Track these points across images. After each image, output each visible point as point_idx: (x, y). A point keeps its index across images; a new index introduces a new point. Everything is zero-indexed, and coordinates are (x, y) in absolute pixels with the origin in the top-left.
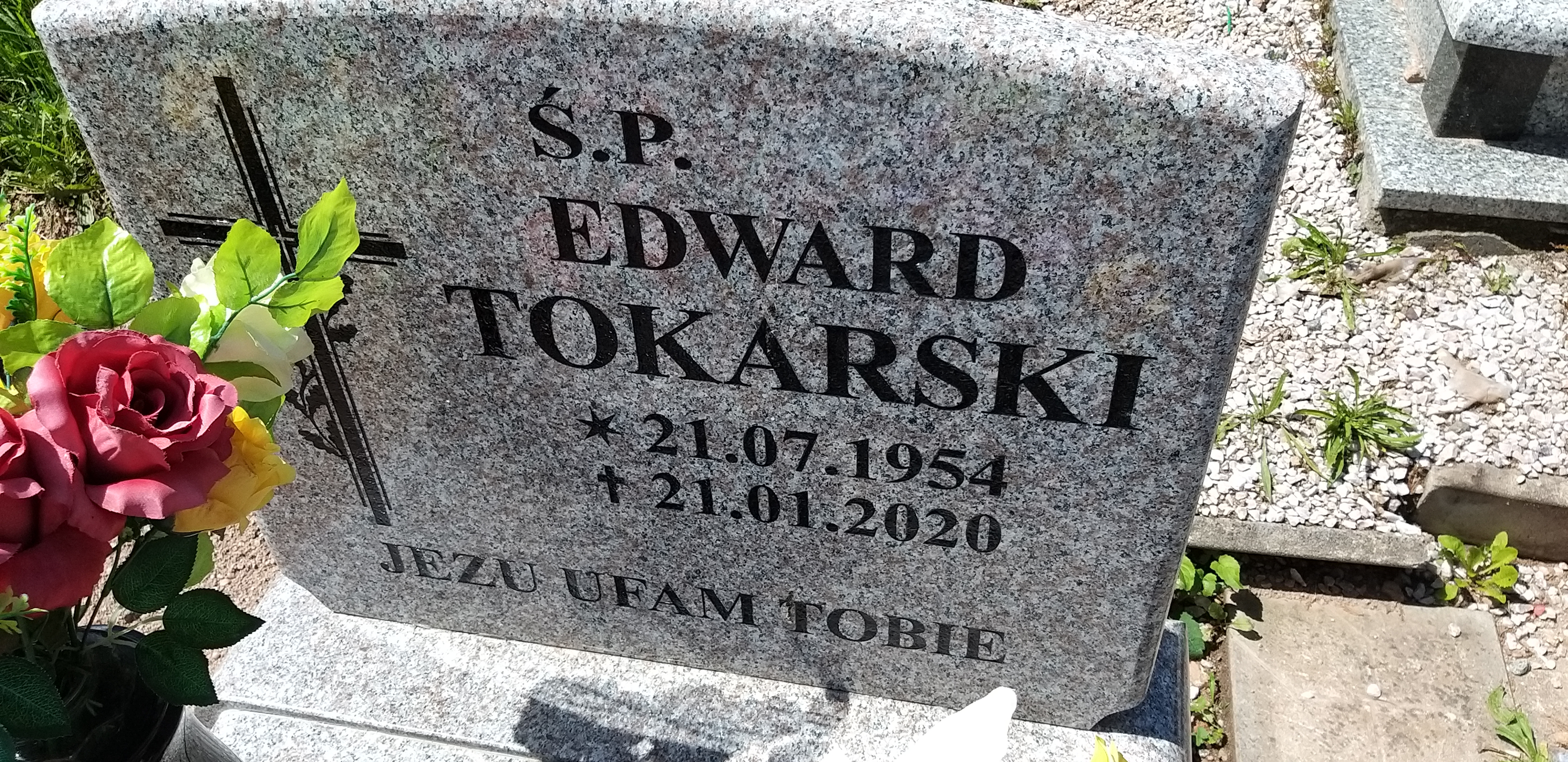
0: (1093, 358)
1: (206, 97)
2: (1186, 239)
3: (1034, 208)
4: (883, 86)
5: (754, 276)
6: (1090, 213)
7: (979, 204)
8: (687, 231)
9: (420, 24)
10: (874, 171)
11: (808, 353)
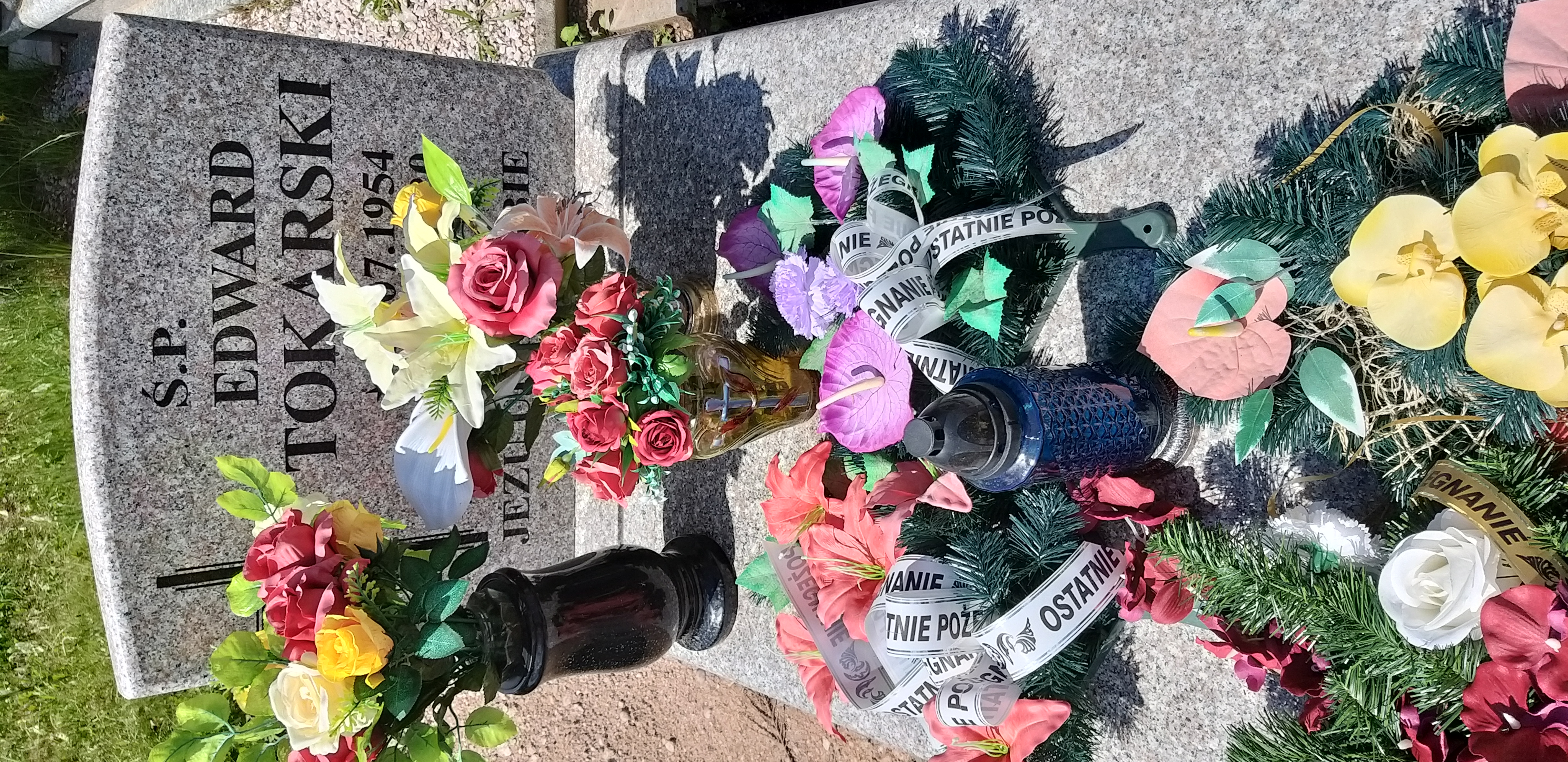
0: (284, 105)
1: (171, 596)
2: (199, 62)
3: (188, 138)
4: (122, 214)
5: (254, 288)
6: (188, 110)
7: (189, 166)
8: (228, 325)
9: (110, 461)
10: (175, 221)
11: (304, 261)
